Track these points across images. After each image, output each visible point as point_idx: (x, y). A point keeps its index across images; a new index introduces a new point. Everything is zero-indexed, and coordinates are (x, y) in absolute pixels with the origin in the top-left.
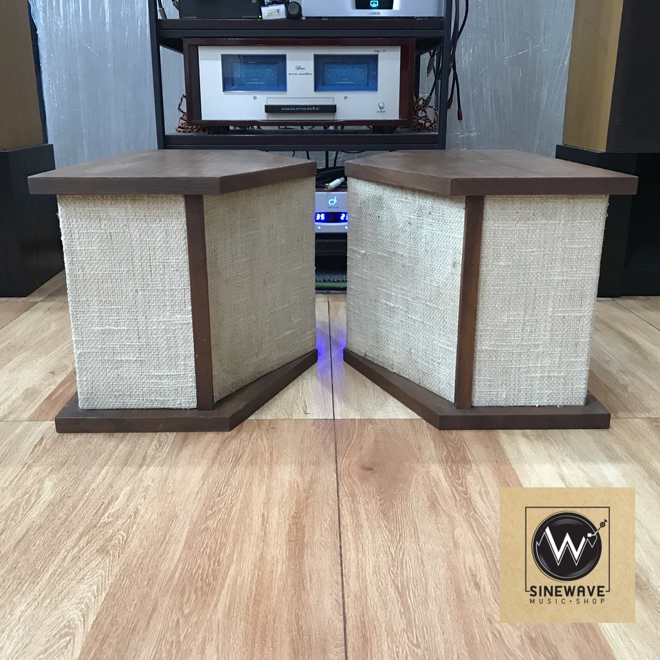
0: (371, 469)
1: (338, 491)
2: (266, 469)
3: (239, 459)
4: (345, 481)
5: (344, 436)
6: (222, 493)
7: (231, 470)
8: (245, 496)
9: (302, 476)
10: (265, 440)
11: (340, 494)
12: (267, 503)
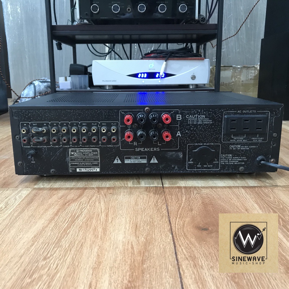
0: (206, 229)
1: (176, 253)
2: (100, 230)
3: (75, 220)
4: (181, 242)
5: (173, 200)
6: (49, 255)
7: (65, 230)
8: (73, 260)
9: (137, 237)
10: (102, 203)
11: (179, 257)
12: (97, 267)
